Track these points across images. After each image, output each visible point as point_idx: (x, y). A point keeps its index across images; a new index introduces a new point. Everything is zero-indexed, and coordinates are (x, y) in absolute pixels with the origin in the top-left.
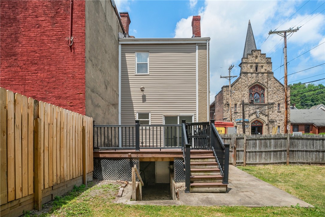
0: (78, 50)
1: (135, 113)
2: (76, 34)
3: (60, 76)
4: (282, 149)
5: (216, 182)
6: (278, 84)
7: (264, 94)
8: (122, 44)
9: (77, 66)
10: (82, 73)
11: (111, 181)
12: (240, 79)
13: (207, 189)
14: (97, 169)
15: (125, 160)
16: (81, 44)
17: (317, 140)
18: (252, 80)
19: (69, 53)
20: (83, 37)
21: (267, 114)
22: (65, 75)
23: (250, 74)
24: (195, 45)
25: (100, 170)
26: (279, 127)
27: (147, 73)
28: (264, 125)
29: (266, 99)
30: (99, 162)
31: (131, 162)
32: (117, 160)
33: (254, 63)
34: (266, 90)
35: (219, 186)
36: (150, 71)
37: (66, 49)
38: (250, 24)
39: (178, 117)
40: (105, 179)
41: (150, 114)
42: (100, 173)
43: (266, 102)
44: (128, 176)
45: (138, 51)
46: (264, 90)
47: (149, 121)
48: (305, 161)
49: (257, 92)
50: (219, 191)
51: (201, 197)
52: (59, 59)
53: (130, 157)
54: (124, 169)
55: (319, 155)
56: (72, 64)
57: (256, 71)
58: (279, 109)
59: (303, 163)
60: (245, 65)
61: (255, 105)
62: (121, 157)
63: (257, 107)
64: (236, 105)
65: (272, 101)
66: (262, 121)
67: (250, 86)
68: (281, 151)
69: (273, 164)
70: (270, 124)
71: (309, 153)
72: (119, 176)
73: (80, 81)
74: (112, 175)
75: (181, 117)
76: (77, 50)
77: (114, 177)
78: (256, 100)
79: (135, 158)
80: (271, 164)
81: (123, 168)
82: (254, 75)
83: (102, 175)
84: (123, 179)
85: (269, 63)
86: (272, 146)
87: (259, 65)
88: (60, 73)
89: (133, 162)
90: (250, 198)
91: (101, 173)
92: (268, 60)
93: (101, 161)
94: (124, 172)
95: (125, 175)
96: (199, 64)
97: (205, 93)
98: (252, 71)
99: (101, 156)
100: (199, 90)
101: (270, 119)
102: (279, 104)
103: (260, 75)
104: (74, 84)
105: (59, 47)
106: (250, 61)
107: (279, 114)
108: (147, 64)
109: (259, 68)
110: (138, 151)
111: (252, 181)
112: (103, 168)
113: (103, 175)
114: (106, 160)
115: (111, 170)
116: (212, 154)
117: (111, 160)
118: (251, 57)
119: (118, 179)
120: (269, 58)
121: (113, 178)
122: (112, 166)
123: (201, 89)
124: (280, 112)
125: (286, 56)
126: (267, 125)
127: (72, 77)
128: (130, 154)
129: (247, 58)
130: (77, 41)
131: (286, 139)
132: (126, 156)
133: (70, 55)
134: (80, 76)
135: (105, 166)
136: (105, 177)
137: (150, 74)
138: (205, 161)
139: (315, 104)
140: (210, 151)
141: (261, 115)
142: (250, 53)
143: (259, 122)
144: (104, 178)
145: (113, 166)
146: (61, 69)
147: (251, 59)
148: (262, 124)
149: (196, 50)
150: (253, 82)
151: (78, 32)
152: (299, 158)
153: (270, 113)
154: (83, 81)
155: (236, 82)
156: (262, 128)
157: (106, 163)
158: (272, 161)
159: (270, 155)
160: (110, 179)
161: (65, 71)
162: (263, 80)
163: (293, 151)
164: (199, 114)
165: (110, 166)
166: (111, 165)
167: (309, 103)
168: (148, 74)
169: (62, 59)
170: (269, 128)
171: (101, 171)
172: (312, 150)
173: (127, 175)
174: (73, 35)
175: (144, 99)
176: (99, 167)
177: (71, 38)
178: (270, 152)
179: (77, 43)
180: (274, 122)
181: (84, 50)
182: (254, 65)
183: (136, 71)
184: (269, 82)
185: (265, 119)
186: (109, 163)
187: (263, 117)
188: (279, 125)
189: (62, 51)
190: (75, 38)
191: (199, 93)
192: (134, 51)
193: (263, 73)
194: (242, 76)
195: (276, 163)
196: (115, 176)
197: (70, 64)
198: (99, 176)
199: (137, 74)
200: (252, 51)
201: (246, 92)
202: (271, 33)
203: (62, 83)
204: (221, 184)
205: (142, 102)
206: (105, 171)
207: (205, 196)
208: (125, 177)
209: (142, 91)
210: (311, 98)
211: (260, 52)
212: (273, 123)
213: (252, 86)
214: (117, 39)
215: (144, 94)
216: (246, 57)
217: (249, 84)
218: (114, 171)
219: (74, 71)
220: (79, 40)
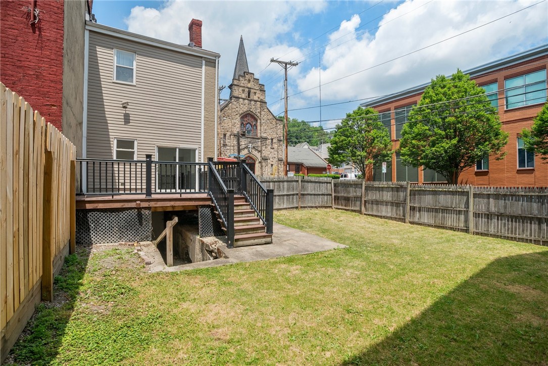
0: (49, 33)
1: (111, 140)
2: (46, 6)
3: (7, 69)
4: (295, 193)
5: (258, 233)
6: (271, 117)
7: (256, 126)
8: (90, 31)
9: (45, 60)
10: (57, 74)
11: (107, 244)
12: (231, 104)
13: (252, 241)
14: (80, 228)
15: (130, 211)
16: (54, 25)
17: (322, 183)
18: (243, 106)
19: (30, 34)
20: (60, 16)
21: (259, 149)
22: (20, 70)
23: (242, 100)
24: (201, 59)
25: (86, 229)
26: (272, 165)
27: (132, 82)
28: (257, 162)
29: (259, 131)
30: (85, 216)
31: (140, 213)
32: (117, 211)
33: (247, 88)
34: (259, 121)
35: (264, 237)
36: (138, 80)
37: (22, 25)
38: (242, 40)
39: (177, 150)
40: (96, 242)
41: (136, 143)
42: (86, 234)
43: (259, 135)
44: (134, 234)
45: (117, 48)
46: (257, 121)
47: (133, 152)
48: (314, 205)
49: (249, 123)
50: (264, 242)
51: (250, 251)
52: (6, 39)
53: (139, 207)
54: (128, 225)
55: (324, 198)
56: (36, 55)
57: (249, 98)
58: (272, 145)
59: (312, 207)
60: (236, 88)
61: (247, 138)
62: (124, 207)
63: (249, 140)
64: (225, 135)
65: (264, 135)
66: (254, 157)
67: (242, 114)
68: (293, 195)
69: (286, 209)
70: (263, 162)
71: (316, 197)
72: (121, 235)
73: (52, 85)
74: (108, 234)
75: (181, 150)
76: (46, 34)
77: (111, 237)
78: (249, 132)
79: (145, 208)
80: (284, 209)
81: (126, 224)
82: (246, 101)
83: (90, 236)
84: (126, 239)
85: (263, 91)
86: (285, 189)
87: (252, 91)
88: (8, 63)
89: (143, 213)
90: (296, 246)
91: (88, 234)
92: (261, 87)
93: (89, 215)
94: (128, 230)
95: (129, 233)
96: (205, 84)
97: (212, 121)
98: (243, 96)
99: (88, 206)
100: (205, 117)
101: (263, 155)
102: (272, 139)
103: (253, 103)
104: (39, 87)
105: (6, 18)
106: (242, 85)
107: (272, 150)
108: (133, 69)
109: (252, 94)
110: (148, 198)
111: (283, 229)
112: (92, 225)
113: (92, 236)
114: (98, 213)
115: (106, 228)
116: (244, 200)
117: (106, 212)
118: (243, 80)
119: (119, 240)
120: (262, 85)
121: (110, 239)
122: (108, 221)
123: (207, 116)
124: (274, 148)
125: (287, 90)
126: (260, 162)
127: (35, 76)
128: (138, 202)
129: (239, 80)
130: (48, 19)
131: (297, 181)
132: (133, 205)
133: (32, 37)
134: (52, 77)
135: (97, 222)
136: (96, 239)
137: (137, 86)
138: (238, 208)
139: (299, 142)
140: (240, 196)
141: (253, 150)
142: (242, 74)
143: (251, 158)
144: (94, 240)
145: (110, 221)
146: (10, 56)
147: (243, 82)
148: (255, 162)
149: (202, 66)
150: (245, 110)
151: (50, 5)
152: (309, 201)
153: (263, 148)
154: (59, 87)
155: (226, 107)
156: (254, 166)
157: (98, 217)
158: (285, 206)
159: (283, 199)
160: (104, 241)
161: (19, 62)
162: (255, 109)
163: (303, 195)
164: (204, 147)
165: (104, 222)
166: (105, 220)
167: (294, 140)
168: (134, 83)
169: (14, 41)
170: (262, 166)
171: (88, 231)
172: (319, 193)
173: (133, 232)
174: (38, 6)
175: (127, 119)
176: (84, 224)
177: (35, 11)
178: (284, 195)
179: (46, 22)
180: (267, 159)
181: (61, 36)
182: (247, 90)
183: (114, 76)
184: (263, 113)
185: (258, 155)
186: (102, 217)
187: (255, 153)
188: (272, 163)
189: (14, 27)
190: (43, 13)
191: (204, 120)
192: (112, 47)
193: (256, 101)
194: (233, 100)
195: (289, 208)
196: (113, 236)
197: (31, 54)
198: (84, 238)
199: (115, 81)
200: (244, 73)
201: (237, 121)
202: (272, 61)
203: (11, 82)
204: (265, 234)
205: (123, 123)
206: (96, 230)
207: (254, 250)
208: (129, 236)
209: (125, 107)
210: (295, 134)
211: (253, 76)
212: (266, 161)
213: (244, 114)
214: (84, 21)
215: (127, 112)
216: (237, 78)
217: (240, 112)
218: (111, 229)
219: (40, 67)
220: (51, 17)
